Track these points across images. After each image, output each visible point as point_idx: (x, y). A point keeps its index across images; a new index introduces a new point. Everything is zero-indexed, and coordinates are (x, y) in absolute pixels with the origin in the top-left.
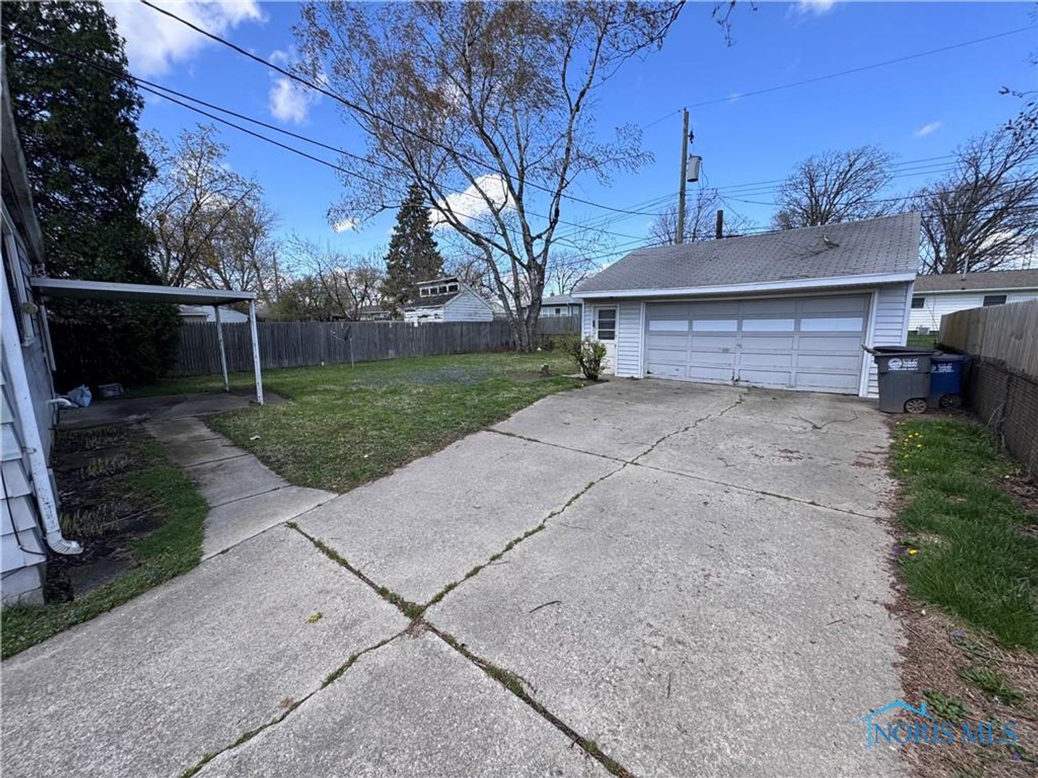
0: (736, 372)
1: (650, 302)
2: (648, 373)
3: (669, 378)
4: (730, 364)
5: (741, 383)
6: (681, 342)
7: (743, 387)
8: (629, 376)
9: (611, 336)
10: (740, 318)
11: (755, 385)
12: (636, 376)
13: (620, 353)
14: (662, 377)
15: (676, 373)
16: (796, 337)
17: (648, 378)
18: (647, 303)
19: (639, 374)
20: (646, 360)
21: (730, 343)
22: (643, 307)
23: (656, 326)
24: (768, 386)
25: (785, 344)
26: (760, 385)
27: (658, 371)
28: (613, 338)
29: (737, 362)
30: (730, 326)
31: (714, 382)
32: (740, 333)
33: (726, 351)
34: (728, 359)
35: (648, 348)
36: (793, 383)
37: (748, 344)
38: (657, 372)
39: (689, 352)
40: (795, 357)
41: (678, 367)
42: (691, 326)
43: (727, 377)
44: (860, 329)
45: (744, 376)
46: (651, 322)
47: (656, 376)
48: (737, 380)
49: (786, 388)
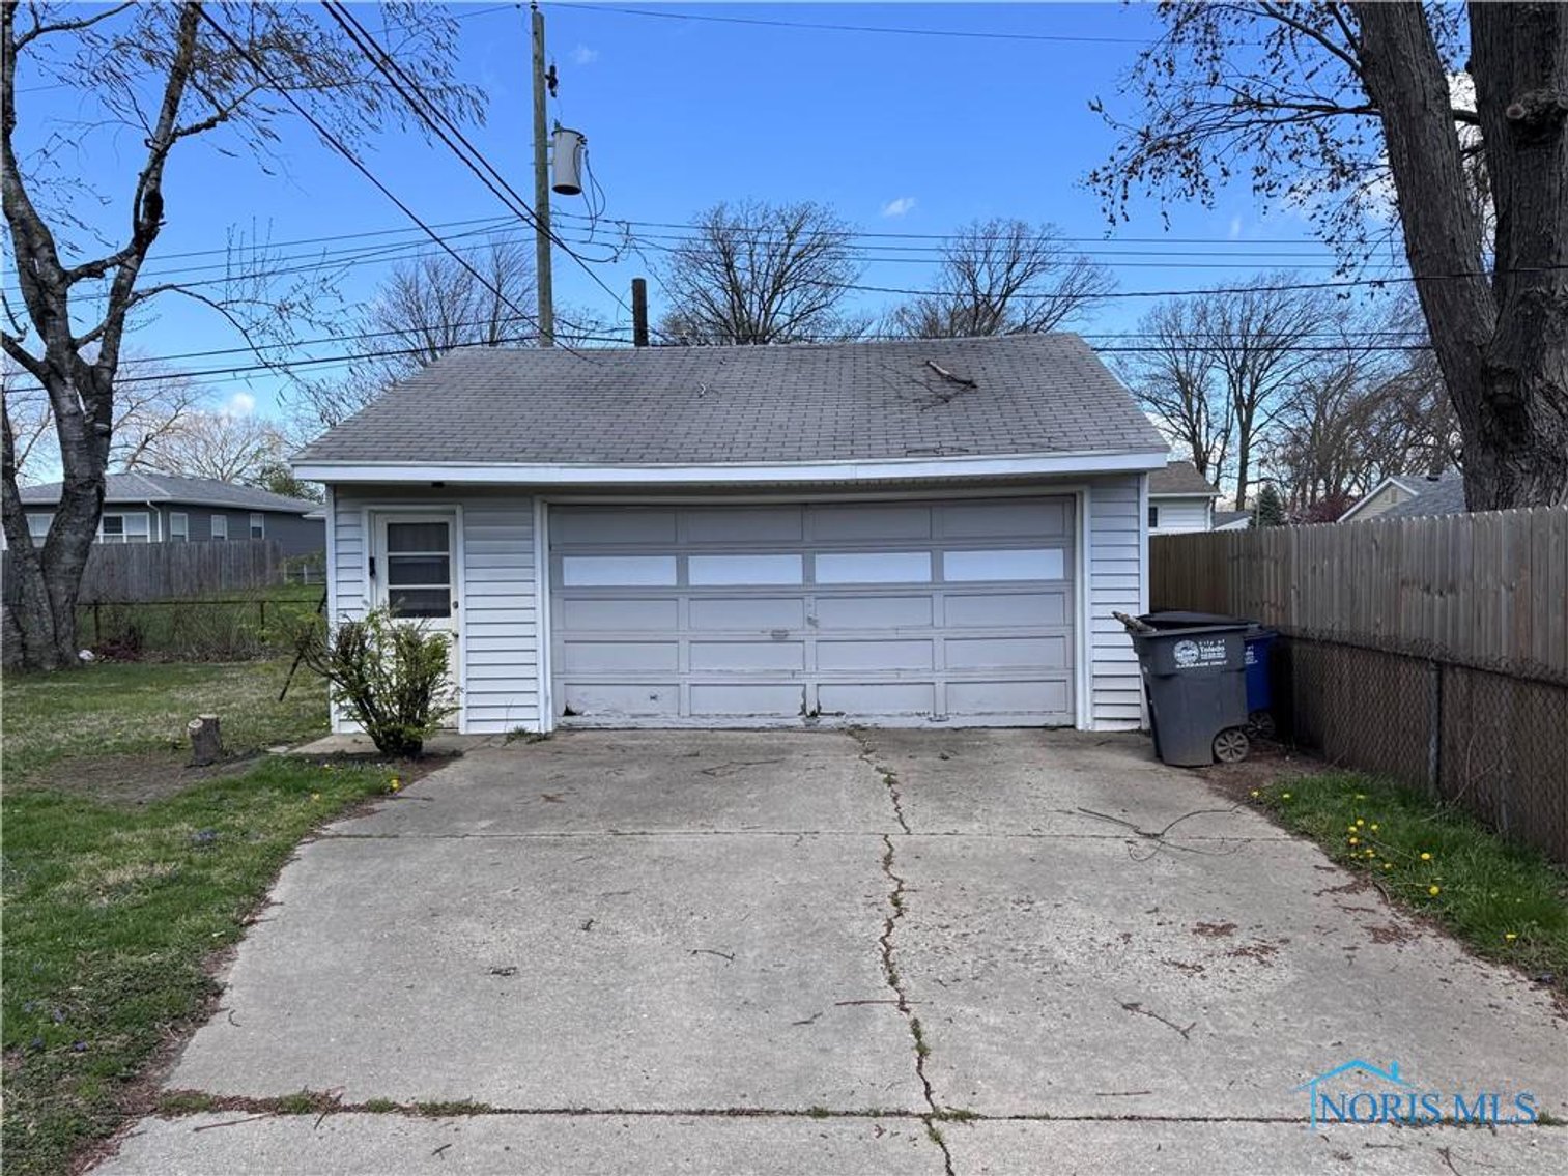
0: (811, 692)
1: (561, 501)
2: (568, 713)
3: (633, 722)
4: (793, 673)
5: (825, 721)
6: (658, 619)
7: (832, 731)
8: (511, 727)
9: (439, 606)
10: (807, 549)
11: (858, 721)
12: (532, 728)
13: (475, 658)
14: (614, 722)
15: (652, 708)
16: (938, 599)
17: (570, 729)
18: (551, 505)
19: (541, 721)
20: (560, 674)
21: (787, 617)
22: (540, 517)
23: (582, 572)
24: (886, 723)
25: (913, 614)
26: (869, 722)
27: (598, 706)
28: (447, 614)
29: (811, 666)
30: (784, 570)
31: (757, 723)
32: (809, 591)
33: (780, 637)
34: (785, 658)
35: (564, 641)
36: (941, 711)
37: (834, 616)
38: (595, 707)
39: (684, 645)
40: (939, 645)
41: (655, 691)
42: (682, 571)
43: (786, 705)
44: (1061, 576)
45: (831, 700)
46: (568, 562)
47: (592, 722)
48: (814, 714)
49: (928, 725)
